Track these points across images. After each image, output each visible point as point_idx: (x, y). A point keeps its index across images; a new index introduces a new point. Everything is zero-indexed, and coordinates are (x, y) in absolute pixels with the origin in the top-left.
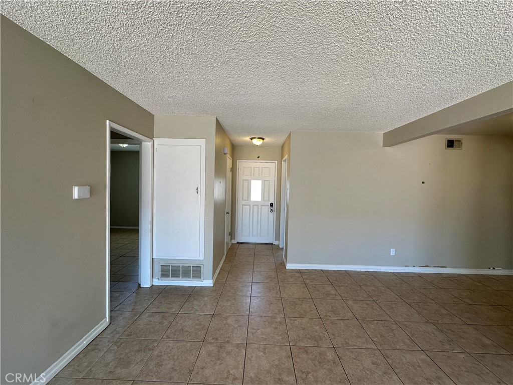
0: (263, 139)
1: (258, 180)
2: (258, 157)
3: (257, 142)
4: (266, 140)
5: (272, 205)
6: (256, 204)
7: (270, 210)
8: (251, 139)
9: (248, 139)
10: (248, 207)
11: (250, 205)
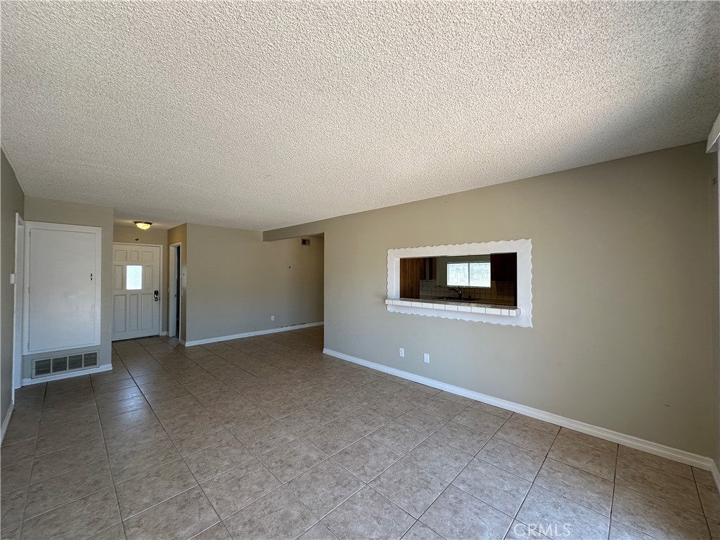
0: (151, 224)
1: (136, 265)
2: (137, 240)
3: (143, 226)
4: (154, 224)
5: (156, 293)
6: (134, 293)
7: (154, 299)
8: (136, 223)
9: (131, 222)
10: (123, 297)
11: (125, 295)
